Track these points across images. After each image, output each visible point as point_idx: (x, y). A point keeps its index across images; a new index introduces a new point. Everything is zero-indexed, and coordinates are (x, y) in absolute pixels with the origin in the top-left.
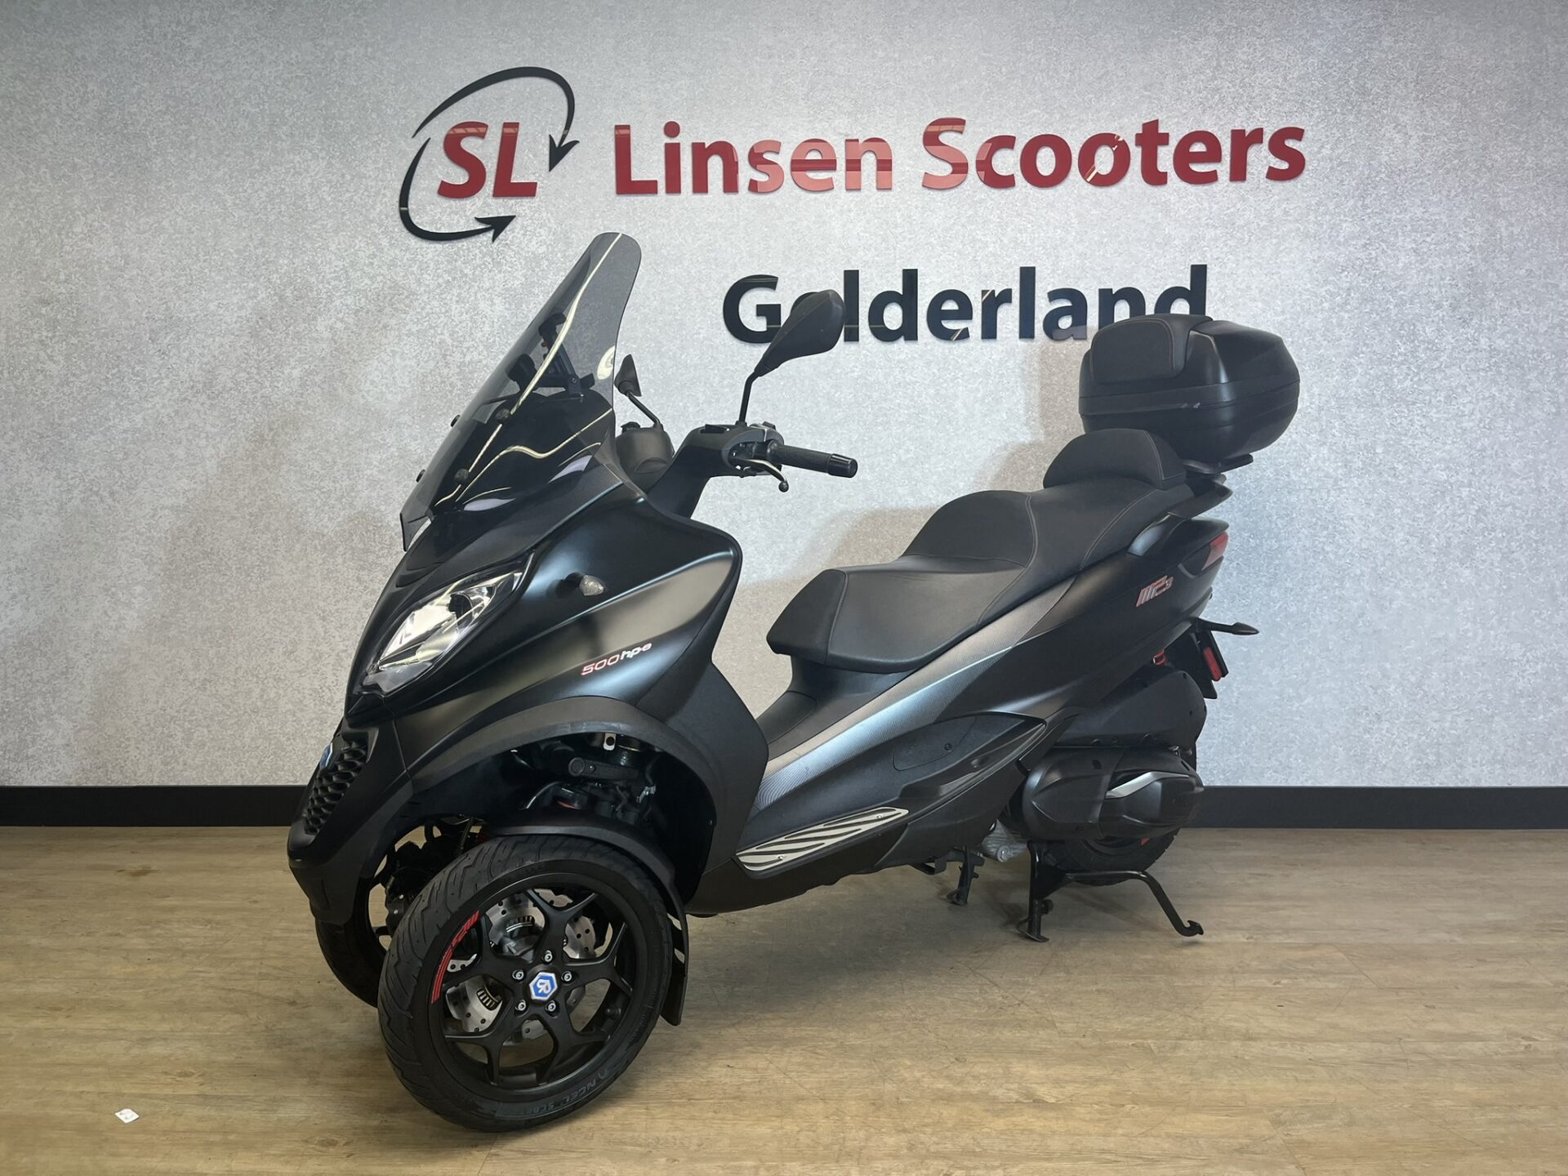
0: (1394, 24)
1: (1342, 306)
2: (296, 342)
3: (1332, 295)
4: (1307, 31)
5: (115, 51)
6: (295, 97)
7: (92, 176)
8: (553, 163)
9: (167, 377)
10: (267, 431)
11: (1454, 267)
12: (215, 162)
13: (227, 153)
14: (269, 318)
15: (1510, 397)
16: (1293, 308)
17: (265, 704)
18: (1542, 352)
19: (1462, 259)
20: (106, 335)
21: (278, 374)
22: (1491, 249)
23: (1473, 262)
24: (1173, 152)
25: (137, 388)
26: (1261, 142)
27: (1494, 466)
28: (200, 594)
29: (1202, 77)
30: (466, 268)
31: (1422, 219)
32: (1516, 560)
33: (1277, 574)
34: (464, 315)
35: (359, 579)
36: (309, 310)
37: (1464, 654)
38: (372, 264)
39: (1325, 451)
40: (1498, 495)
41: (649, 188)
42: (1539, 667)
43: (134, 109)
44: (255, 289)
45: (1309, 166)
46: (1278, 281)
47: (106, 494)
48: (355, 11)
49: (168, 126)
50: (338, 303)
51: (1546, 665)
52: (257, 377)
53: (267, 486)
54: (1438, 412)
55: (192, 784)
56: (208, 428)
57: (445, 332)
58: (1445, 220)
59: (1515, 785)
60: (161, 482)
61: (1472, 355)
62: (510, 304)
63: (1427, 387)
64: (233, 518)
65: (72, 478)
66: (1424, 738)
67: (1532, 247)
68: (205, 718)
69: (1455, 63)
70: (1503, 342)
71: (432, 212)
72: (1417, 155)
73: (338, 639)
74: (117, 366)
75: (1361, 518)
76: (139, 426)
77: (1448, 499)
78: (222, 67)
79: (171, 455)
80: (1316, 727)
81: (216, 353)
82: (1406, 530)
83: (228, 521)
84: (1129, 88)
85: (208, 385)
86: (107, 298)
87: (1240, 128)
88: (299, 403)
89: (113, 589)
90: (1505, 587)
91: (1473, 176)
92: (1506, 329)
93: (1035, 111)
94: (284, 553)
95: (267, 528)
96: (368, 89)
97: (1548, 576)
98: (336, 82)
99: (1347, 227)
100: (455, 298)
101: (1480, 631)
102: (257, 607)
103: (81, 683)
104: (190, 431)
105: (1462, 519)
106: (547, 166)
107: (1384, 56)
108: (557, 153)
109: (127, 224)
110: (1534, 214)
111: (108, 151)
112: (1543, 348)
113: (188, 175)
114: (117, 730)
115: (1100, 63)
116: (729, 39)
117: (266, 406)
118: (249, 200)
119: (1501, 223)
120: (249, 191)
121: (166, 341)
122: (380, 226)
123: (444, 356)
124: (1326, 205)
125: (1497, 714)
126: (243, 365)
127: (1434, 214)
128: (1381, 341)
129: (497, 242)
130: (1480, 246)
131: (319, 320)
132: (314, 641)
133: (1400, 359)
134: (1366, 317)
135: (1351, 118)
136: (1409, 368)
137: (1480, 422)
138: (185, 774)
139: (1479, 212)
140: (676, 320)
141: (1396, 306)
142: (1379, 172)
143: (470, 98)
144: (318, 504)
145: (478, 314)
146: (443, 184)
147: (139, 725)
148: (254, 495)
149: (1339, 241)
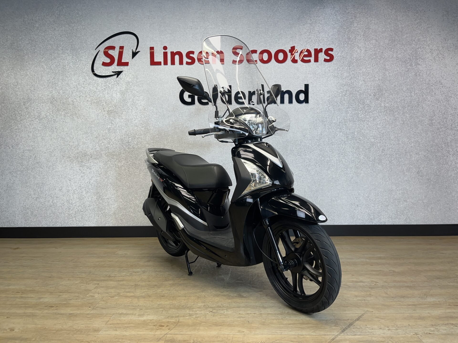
0: (357, 20)
1: (345, 95)
2: (63, 105)
3: (342, 92)
4: (334, 22)
5: (15, 27)
6: (64, 39)
7: (9, 61)
8: (133, 57)
9: (28, 114)
10: (55, 129)
11: (374, 85)
12: (42, 57)
13: (45, 54)
14: (56, 98)
15: (390, 119)
16: (332, 95)
17: (53, 204)
18: (398, 107)
19: (376, 83)
20: (12, 103)
21: (58, 113)
22: (384, 80)
23: (379, 83)
24: (299, 54)
25: (19, 117)
26: (322, 52)
27: (386, 138)
28: (36, 174)
29: (306, 35)
30: (109, 85)
31: (365, 72)
32: (393, 163)
33: (329, 167)
34: (109, 98)
35: (80, 170)
36: (66, 96)
37: (380, 188)
38: (84, 84)
39: (341, 133)
40: (388, 145)
41: (159, 63)
42: (400, 192)
43: (20, 43)
44: (52, 91)
45: (335, 58)
46: (328, 88)
47: (11, 146)
48: (80, 16)
49: (29, 47)
50: (74, 94)
51: (402, 191)
52: (52, 114)
53: (54, 144)
54: (371, 123)
55: (33, 226)
56: (39, 128)
57: (104, 102)
58: (371, 72)
59: (395, 224)
60: (25, 143)
61: (380, 108)
62: (122, 95)
63: (367, 117)
64: (45, 153)
65: (2, 142)
66: (370, 211)
67: (396, 79)
68: (37, 208)
69: (374, 30)
70: (388, 105)
71: (100, 70)
72: (364, 55)
73: (74, 186)
74: (14, 112)
75: (351, 152)
76: (20, 128)
77: (374, 147)
78: (44, 31)
79: (28, 136)
80: (341, 208)
81: (41, 108)
82: (364, 155)
83: (44, 154)
84: (287, 38)
85: (39, 116)
86: (12, 93)
87: (316, 48)
88: (63, 121)
89: (12, 172)
90: (390, 170)
91: (379, 60)
92: (389, 101)
93: (262, 43)
94: (59, 162)
95: (54, 156)
96: (83, 37)
97: (402, 167)
98: (75, 35)
99: (345, 74)
100: (107, 93)
101: (384, 182)
102: (52, 177)
103: (3, 199)
104: (34, 129)
105: (378, 152)
106: (132, 58)
107: (354, 29)
108: (134, 54)
109: (18, 74)
110: (396, 70)
111: (13, 54)
112: (399, 106)
113: (34, 60)
114: (13, 212)
115: (279, 31)
116: (180, 24)
117: (54, 122)
118: (51, 67)
119: (387, 73)
120: (51, 64)
121: (27, 105)
122: (86, 73)
123: (104, 109)
124: (340, 68)
125: (389, 205)
126: (48, 111)
127: (368, 71)
128: (355, 104)
129: (118, 78)
130: (381, 79)
131: (69, 99)
132: (67, 187)
133: (361, 109)
134: (351, 98)
135: (346, 45)
136: (363, 112)
137: (382, 126)
138: (31, 224)
139: (381, 70)
140: (167, 99)
141: (359, 95)
142: (353, 60)
143: (111, 40)
144: (69, 149)
145: (113, 97)
146: (103, 62)
147: (19, 210)
148: (51, 146)
149: (343, 79)
